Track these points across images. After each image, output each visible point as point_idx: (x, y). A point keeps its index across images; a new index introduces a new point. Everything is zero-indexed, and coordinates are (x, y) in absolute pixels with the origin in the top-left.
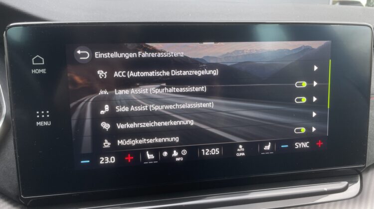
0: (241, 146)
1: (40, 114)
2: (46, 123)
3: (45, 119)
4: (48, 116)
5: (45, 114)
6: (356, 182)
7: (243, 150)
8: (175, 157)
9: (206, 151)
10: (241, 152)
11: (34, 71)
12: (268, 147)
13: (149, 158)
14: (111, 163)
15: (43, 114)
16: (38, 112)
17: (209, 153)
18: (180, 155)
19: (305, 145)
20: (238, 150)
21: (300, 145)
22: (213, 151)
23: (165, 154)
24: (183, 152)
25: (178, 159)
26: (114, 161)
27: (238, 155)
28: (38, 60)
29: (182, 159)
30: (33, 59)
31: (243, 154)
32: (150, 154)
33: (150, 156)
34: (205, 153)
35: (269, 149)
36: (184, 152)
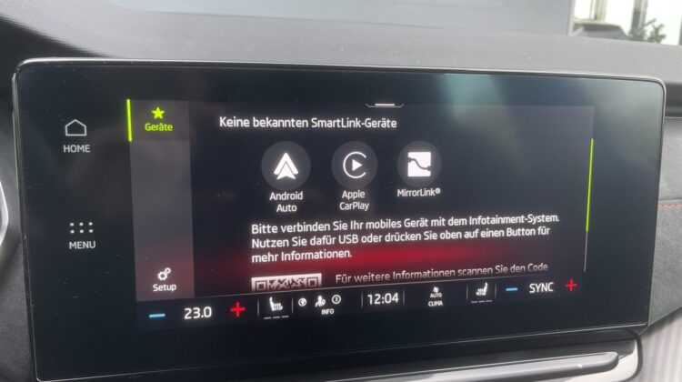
0: (436, 289)
1: (77, 228)
2: (87, 245)
3: (85, 237)
4: (91, 231)
5: (86, 228)
6: (631, 352)
7: (440, 295)
8: (320, 308)
9: (374, 298)
10: (436, 299)
11: (68, 149)
12: (483, 291)
13: (273, 310)
14: (204, 318)
15: (82, 228)
16: (72, 224)
17: (380, 300)
18: (329, 305)
19: (546, 287)
20: (432, 296)
21: (538, 288)
22: (388, 297)
23: (303, 302)
24: (335, 300)
25: (325, 312)
26: (210, 315)
27: (431, 304)
28: (75, 128)
29: (332, 311)
30: (66, 126)
31: (440, 303)
32: (275, 301)
33: (275, 306)
34: (373, 301)
35: (484, 294)
36: (337, 299)
